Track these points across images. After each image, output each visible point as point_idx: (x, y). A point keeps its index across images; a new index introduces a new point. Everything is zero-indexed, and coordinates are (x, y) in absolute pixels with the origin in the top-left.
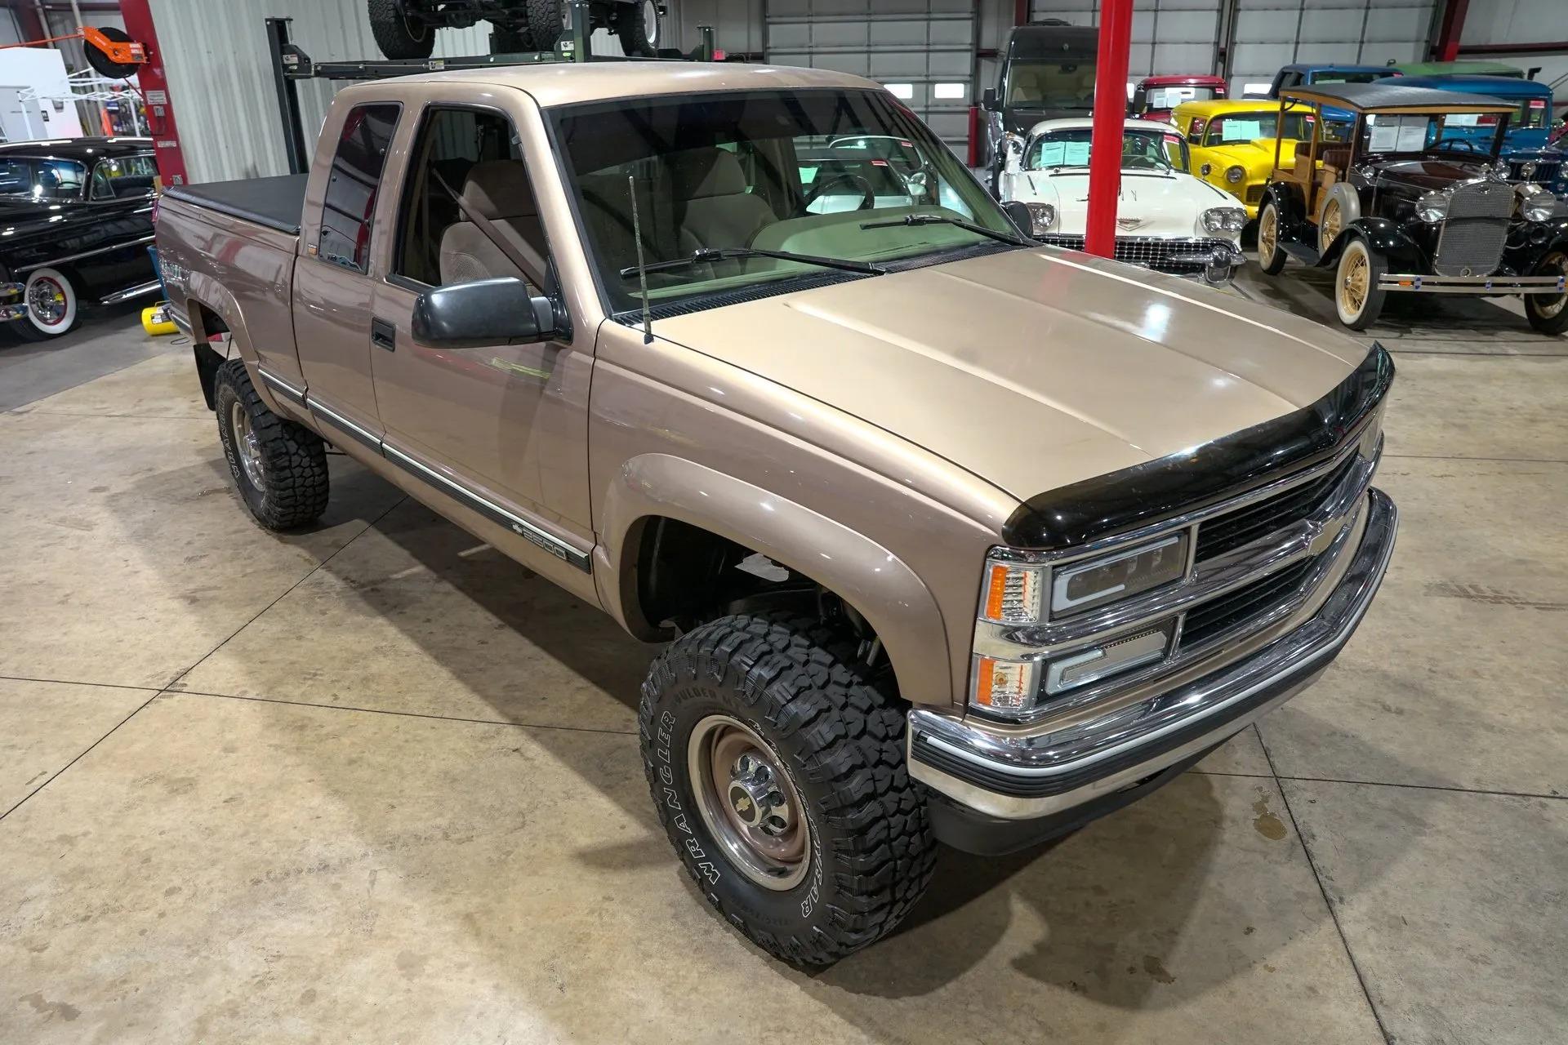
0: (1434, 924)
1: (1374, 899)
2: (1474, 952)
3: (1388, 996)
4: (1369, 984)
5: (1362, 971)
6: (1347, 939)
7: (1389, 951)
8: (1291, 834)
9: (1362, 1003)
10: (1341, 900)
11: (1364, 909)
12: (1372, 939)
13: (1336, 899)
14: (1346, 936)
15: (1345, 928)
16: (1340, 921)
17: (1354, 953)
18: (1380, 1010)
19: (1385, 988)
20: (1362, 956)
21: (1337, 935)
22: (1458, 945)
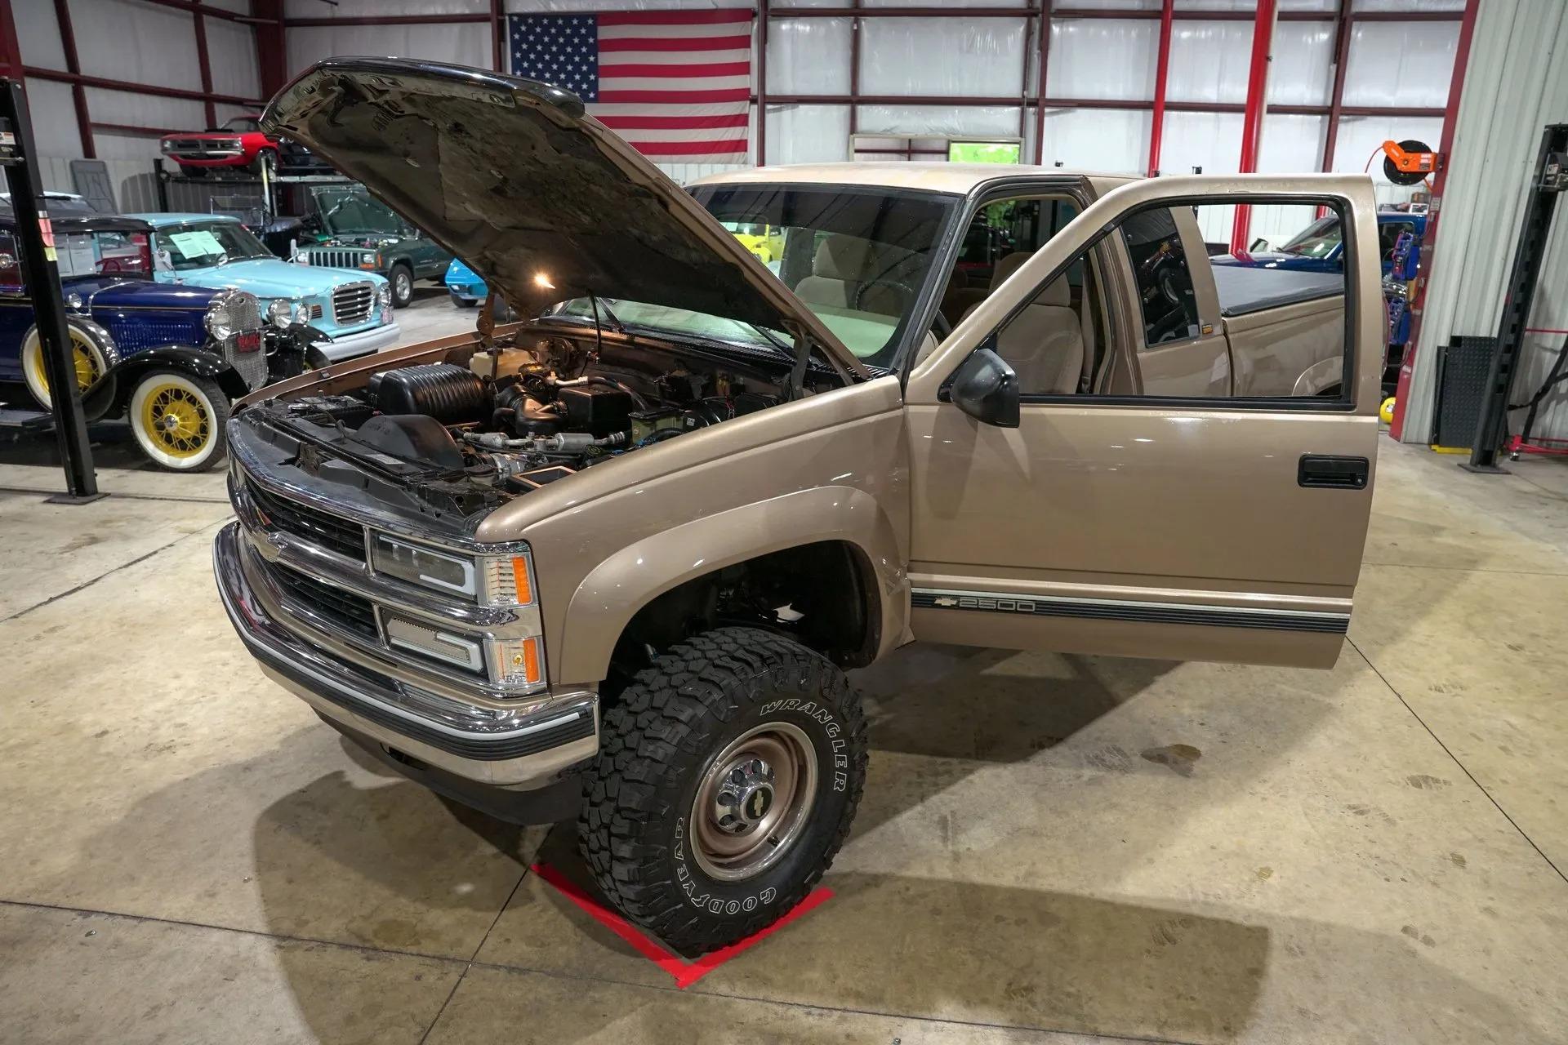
0: (209, 1000)
1: (266, 970)
2: (162, 1013)
3: (172, 934)
4: (191, 930)
5: (205, 930)
6: (239, 934)
7: (209, 955)
8: (378, 943)
9: (180, 917)
10: (280, 947)
11: (261, 958)
12: (227, 950)
13: (283, 944)
14: (243, 934)
15: (251, 937)
16: (260, 936)
17: (223, 933)
18: (166, 925)
19: (179, 937)
20: (216, 936)
21: (247, 929)
22: (177, 1005)
